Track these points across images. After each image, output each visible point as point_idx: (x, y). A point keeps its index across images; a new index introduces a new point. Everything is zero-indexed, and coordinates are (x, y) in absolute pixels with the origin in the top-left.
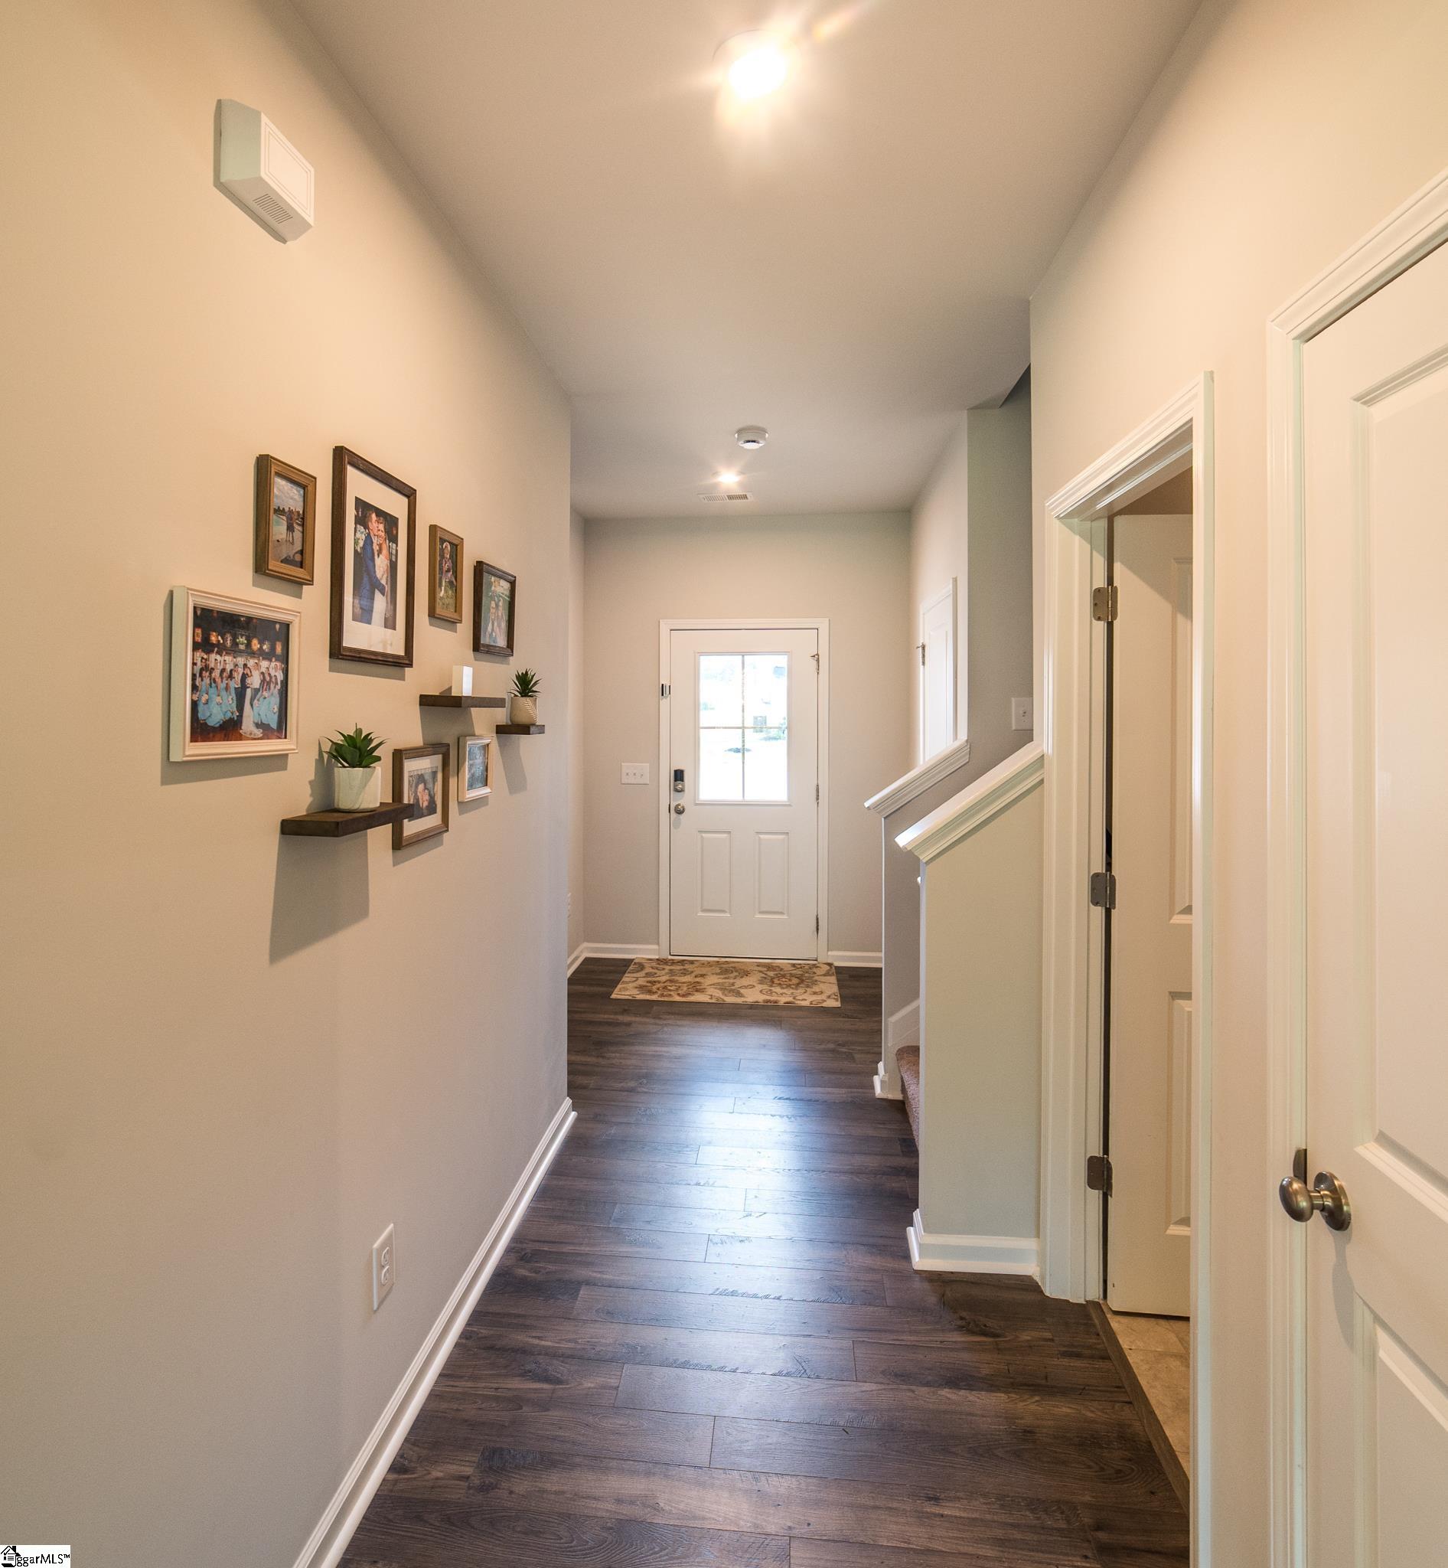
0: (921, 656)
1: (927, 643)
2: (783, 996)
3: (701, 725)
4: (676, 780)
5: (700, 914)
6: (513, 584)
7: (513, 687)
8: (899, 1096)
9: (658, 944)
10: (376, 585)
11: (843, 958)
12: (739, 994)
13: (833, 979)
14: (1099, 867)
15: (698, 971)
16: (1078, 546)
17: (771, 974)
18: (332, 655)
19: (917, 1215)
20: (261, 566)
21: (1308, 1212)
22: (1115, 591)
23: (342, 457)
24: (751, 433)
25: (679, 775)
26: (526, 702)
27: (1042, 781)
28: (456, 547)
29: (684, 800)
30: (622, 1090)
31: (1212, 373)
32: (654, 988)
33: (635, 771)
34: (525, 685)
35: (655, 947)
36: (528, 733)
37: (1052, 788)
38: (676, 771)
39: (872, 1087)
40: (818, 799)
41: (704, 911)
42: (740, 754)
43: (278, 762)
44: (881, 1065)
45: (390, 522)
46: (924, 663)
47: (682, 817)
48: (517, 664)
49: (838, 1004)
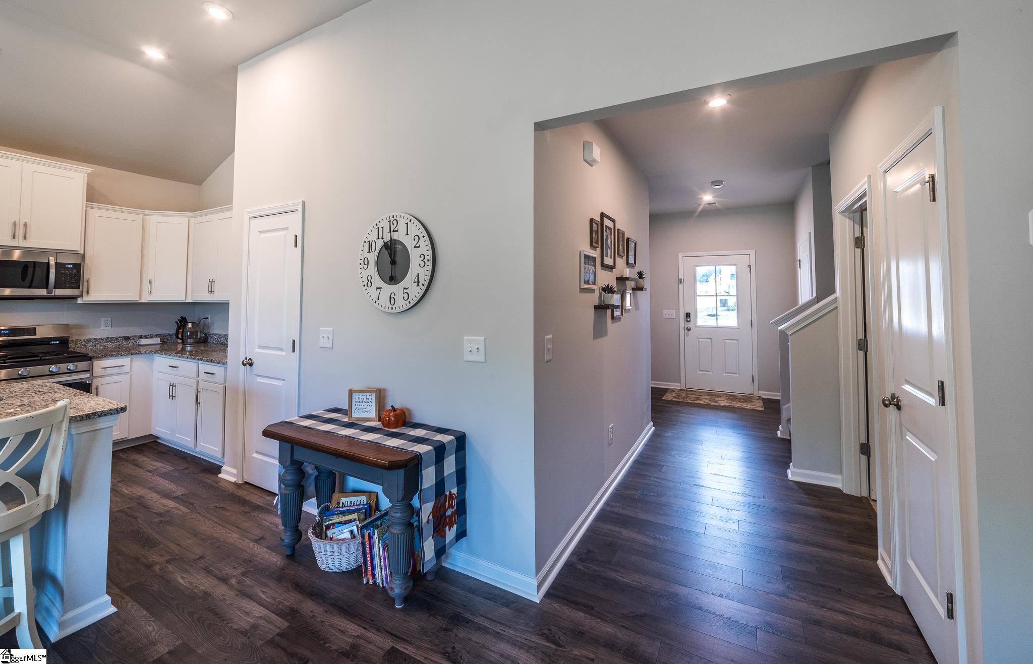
0: (799, 264)
1: (801, 259)
2: (737, 405)
3: (698, 295)
4: (687, 317)
5: (698, 372)
6: (635, 244)
7: (636, 276)
8: (789, 438)
9: (680, 383)
10: (608, 247)
11: (765, 395)
12: (717, 402)
13: (761, 401)
14: (861, 336)
15: (698, 394)
16: (848, 222)
17: (732, 397)
18: (601, 266)
19: (791, 465)
20: (591, 245)
21: (888, 405)
22: (864, 237)
23: (603, 215)
24: (716, 183)
25: (688, 315)
26: (641, 281)
27: (837, 307)
28: (623, 234)
29: (691, 325)
30: (670, 424)
31: (870, 176)
32: (680, 398)
33: (669, 313)
34: (641, 275)
35: (679, 384)
36: (643, 290)
37: (840, 309)
38: (687, 313)
39: (777, 434)
40: (752, 326)
41: (700, 371)
42: (715, 318)
43: (592, 291)
44: (780, 427)
45: (610, 229)
46: (800, 268)
47: (690, 332)
48: (638, 269)
49: (763, 409)
